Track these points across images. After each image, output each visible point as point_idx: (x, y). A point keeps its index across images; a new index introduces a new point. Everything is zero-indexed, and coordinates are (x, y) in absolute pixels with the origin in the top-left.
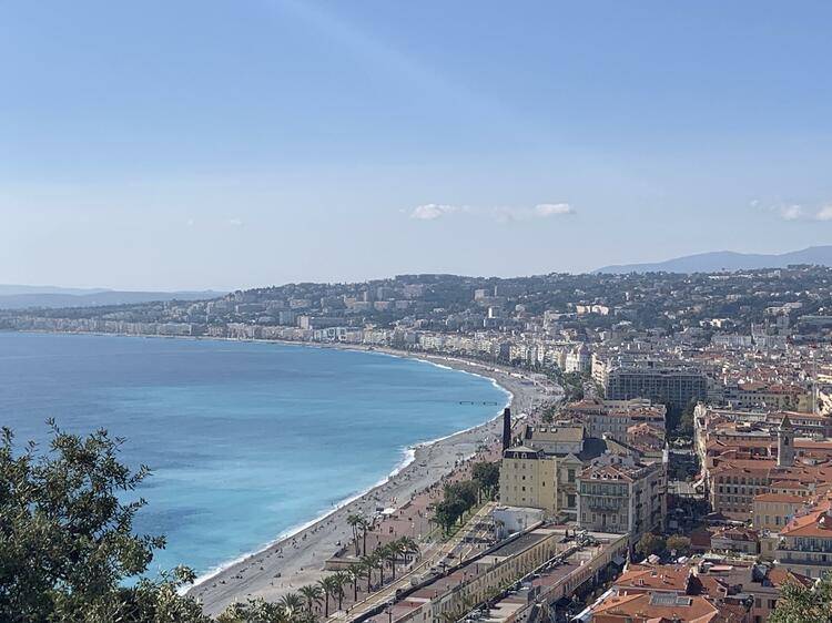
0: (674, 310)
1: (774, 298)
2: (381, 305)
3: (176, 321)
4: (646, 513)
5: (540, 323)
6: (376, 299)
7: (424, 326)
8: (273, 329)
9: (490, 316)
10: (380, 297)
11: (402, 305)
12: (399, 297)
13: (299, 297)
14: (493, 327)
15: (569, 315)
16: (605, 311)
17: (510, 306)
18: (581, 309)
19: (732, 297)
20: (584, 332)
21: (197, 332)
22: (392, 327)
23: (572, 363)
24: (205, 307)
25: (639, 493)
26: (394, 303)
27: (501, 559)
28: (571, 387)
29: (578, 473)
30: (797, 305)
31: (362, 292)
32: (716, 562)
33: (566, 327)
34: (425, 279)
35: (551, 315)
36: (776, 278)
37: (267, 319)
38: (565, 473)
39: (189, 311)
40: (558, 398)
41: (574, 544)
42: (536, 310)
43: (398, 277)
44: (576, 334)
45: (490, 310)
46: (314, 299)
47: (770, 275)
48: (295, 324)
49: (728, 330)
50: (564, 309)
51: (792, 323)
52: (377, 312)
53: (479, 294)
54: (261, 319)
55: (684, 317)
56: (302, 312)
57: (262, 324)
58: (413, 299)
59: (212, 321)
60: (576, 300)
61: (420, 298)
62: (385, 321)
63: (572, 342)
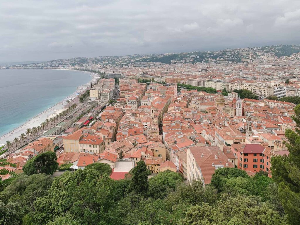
0: (118, 62)
1: (131, 60)
2: (72, 63)
4: (111, 97)
5: (98, 65)
8: (55, 67)
9: (90, 64)
10: (72, 61)
12: (76, 61)
13: (59, 61)
15: (102, 63)
16: (107, 62)
17: (93, 62)
18: (104, 62)
19: (126, 60)
20: (104, 66)
22: (74, 66)
23: (102, 72)
25: (110, 94)
26: (74, 62)
27: (90, 106)
28: (102, 76)
29: (101, 91)
31: (69, 60)
32: (118, 105)
33: (101, 65)
34: (79, 58)
35: (99, 63)
36: (132, 56)
38: (99, 91)
40: (100, 77)
41: (100, 102)
42: (97, 63)
43: (75, 58)
48: (58, 66)
49: (125, 65)
51: (134, 64)
53: (88, 60)
55: (119, 63)
56: (59, 64)
57: (53, 66)
60: (103, 61)
61: (78, 61)
63: (102, 68)
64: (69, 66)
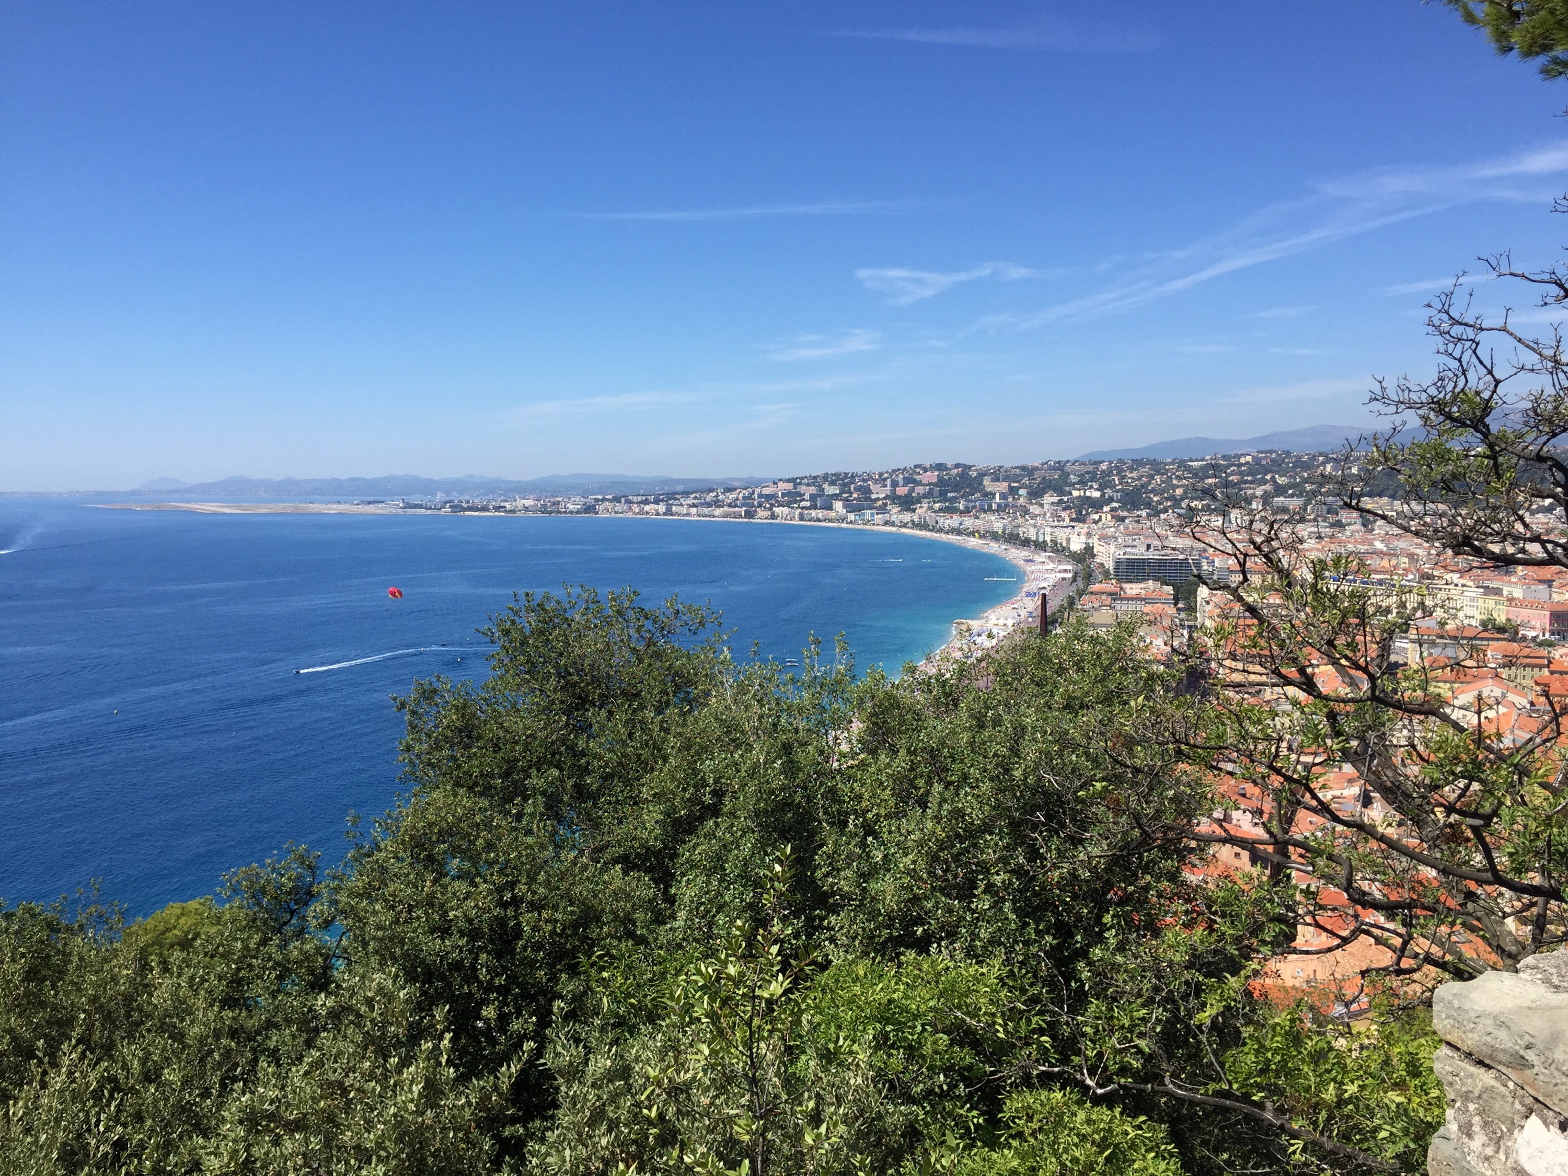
0: (1158, 492)
1: (1246, 482)
2: (901, 491)
3: (730, 505)
5: (1042, 505)
6: (897, 485)
7: (941, 510)
8: (813, 513)
9: (997, 500)
10: (901, 483)
11: (920, 490)
12: (919, 483)
13: (833, 483)
14: (1001, 509)
15: (1065, 499)
16: (1097, 494)
17: (1013, 491)
18: (1075, 493)
19: (1209, 481)
21: (749, 515)
22: (914, 511)
23: (1077, 545)
24: (753, 492)
26: (913, 490)
28: (1079, 565)
30: (1268, 487)
31: (885, 479)
33: (1064, 509)
34: (940, 467)
35: (1049, 499)
36: (1248, 463)
37: (808, 504)
39: (740, 496)
40: (1070, 575)
42: (1036, 494)
43: (916, 466)
44: (1074, 516)
45: (998, 495)
46: (845, 485)
47: (1243, 460)
48: (830, 508)
49: (1208, 511)
50: (1061, 493)
52: (900, 497)
53: (987, 481)
54: (803, 504)
55: (1167, 500)
56: (836, 497)
57: (803, 508)
58: (929, 484)
59: (760, 506)
60: (1072, 484)
61: (936, 485)
62: (907, 503)
63: (1073, 524)
64: (883, 509)
